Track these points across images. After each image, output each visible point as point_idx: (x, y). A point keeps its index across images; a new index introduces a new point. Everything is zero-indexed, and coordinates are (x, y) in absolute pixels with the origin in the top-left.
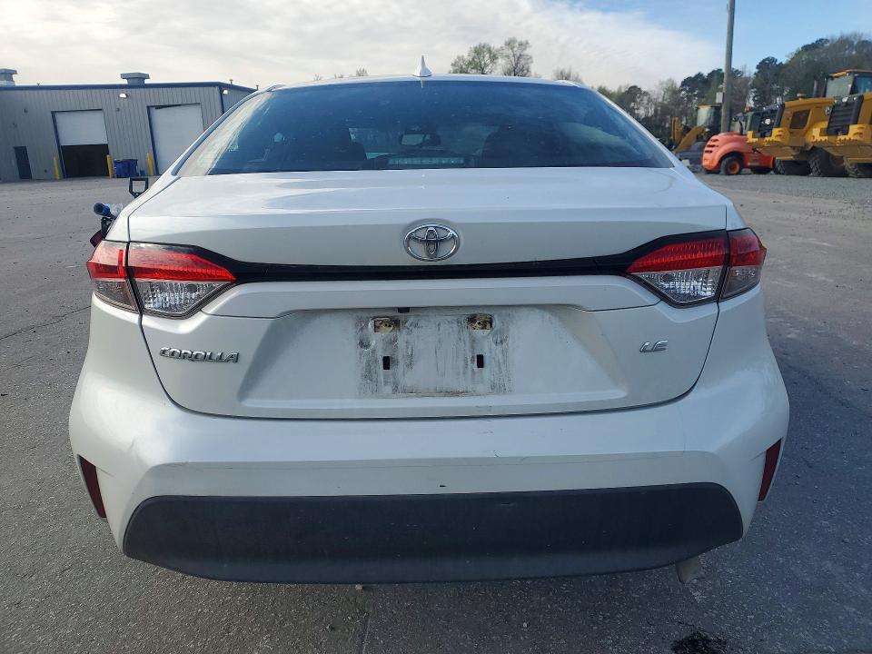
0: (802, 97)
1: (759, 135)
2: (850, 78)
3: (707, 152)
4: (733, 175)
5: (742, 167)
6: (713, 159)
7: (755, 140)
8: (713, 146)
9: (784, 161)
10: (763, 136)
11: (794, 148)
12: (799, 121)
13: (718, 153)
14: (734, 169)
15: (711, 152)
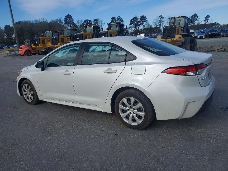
0: (42, 36)
1: (35, 45)
2: (51, 32)
3: (20, 50)
4: (28, 56)
5: (31, 54)
6: (23, 52)
7: (34, 47)
8: (22, 49)
9: (42, 52)
10: (36, 46)
11: (45, 48)
12: (44, 42)
13: (24, 50)
14: (29, 54)
15: (22, 50)
